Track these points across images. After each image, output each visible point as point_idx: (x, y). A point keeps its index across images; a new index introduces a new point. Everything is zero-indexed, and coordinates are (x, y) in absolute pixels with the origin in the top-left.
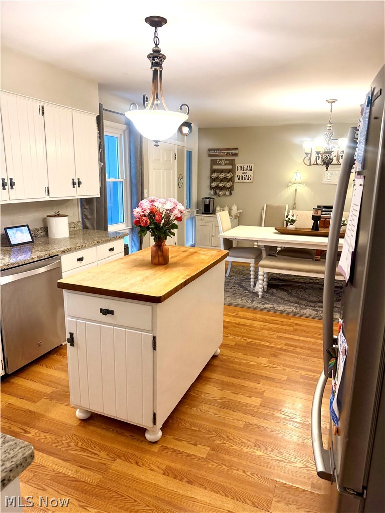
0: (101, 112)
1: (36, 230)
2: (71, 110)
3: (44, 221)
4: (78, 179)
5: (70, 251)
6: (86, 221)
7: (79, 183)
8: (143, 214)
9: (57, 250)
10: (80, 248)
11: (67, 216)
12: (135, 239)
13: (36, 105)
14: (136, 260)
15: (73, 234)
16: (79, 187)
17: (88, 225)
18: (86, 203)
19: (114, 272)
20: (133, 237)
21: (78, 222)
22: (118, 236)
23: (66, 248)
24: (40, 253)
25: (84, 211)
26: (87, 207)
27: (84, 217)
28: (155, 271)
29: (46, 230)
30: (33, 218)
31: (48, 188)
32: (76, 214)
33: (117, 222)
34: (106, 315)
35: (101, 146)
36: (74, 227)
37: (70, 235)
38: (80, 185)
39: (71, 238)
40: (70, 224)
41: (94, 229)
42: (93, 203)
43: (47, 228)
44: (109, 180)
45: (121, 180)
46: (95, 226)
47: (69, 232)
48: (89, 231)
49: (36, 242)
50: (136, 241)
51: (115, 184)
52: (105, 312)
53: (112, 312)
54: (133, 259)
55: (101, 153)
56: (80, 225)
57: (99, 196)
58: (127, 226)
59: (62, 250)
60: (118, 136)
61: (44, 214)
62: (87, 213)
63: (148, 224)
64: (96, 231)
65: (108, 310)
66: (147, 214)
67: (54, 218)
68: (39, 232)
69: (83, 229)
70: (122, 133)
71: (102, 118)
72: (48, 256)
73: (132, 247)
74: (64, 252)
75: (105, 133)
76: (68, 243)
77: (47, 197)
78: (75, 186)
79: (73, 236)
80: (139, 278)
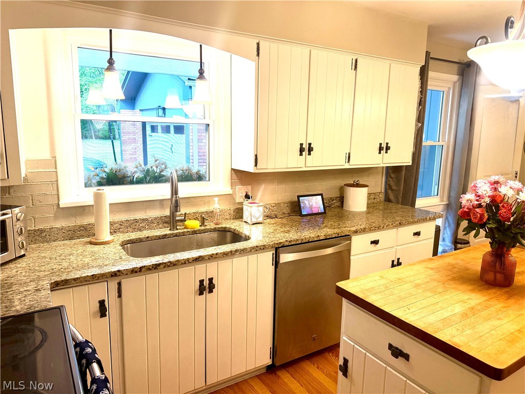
0: (427, 61)
1: (331, 198)
2: (389, 62)
3: (342, 190)
4: (387, 144)
5: (364, 231)
6: (390, 192)
7: (388, 148)
8: (477, 203)
9: (348, 229)
10: (377, 229)
11: (366, 186)
12: (450, 218)
13: (348, 59)
14: (453, 266)
15: (371, 206)
16: (386, 152)
17: (392, 197)
18: (393, 171)
19: (417, 286)
20: (448, 215)
21: (379, 193)
22: (428, 218)
23: (358, 227)
24: (328, 230)
25: (389, 181)
26: (393, 176)
27: (388, 187)
28: (487, 298)
29: (342, 199)
30: (329, 187)
31: (349, 153)
32: (378, 184)
33: (429, 195)
34: (397, 357)
35: (422, 103)
36: (374, 199)
37: (368, 207)
38: (388, 151)
39: (368, 212)
40: (369, 194)
41: (398, 202)
42: (402, 171)
43: (343, 197)
44: (426, 143)
45: (441, 143)
46: (400, 200)
47: (368, 204)
48: (391, 205)
49: (329, 213)
50: (451, 221)
51: (433, 148)
52: (397, 352)
53: (406, 357)
54: (449, 264)
55: (420, 111)
56: (382, 196)
57: (410, 164)
58: (442, 201)
59: (354, 229)
60: (445, 90)
61: (342, 182)
62: (392, 183)
63: (484, 220)
64: (400, 205)
65: (401, 351)
66: (483, 204)
67: (352, 188)
68: (334, 202)
69: (385, 201)
70: (451, 86)
71: (428, 69)
72: (336, 235)
73: (445, 228)
74: (356, 232)
75: (429, 87)
76: (364, 220)
77: (347, 164)
78: (382, 152)
79: (371, 210)
80: (458, 309)
